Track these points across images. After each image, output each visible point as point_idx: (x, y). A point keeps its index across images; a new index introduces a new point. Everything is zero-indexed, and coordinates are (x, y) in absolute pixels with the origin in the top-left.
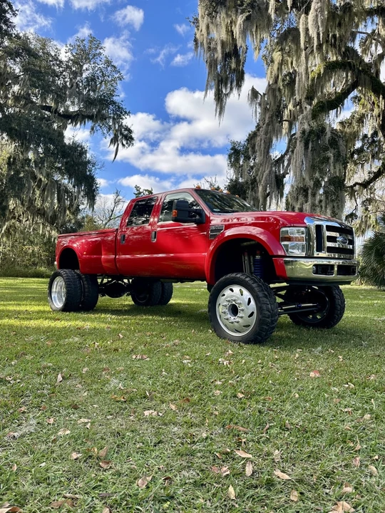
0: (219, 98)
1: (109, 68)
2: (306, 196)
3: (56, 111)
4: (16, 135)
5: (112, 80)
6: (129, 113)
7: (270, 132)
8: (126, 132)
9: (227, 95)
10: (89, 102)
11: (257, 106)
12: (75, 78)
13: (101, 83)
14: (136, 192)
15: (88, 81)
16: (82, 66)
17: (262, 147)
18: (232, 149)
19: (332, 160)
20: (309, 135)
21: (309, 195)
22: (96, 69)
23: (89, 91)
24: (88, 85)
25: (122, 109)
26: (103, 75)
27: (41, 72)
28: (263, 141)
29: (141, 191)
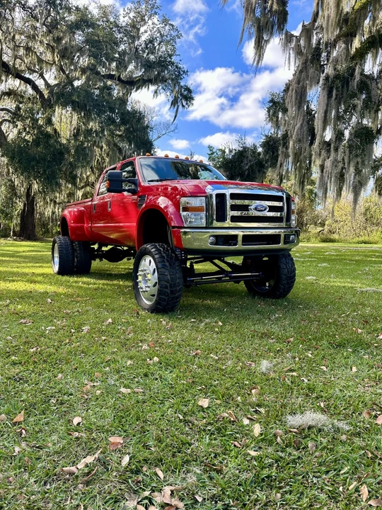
0: (258, 46)
1: (167, 27)
2: (329, 151)
3: (119, 79)
4: (78, 107)
5: (171, 39)
6: (187, 72)
7: (304, 80)
8: (186, 93)
9: (267, 41)
10: (148, 65)
11: (291, 52)
12: (133, 42)
13: (159, 44)
14: (210, 153)
15: (146, 44)
16: (138, 30)
17: (293, 98)
18: (271, 101)
19: (359, 108)
20: (333, 82)
21: (332, 149)
22: (155, 29)
23: (148, 54)
24: (147, 48)
25: (180, 68)
26: (162, 36)
27: (100, 42)
28: (294, 91)
29: (214, 151)
